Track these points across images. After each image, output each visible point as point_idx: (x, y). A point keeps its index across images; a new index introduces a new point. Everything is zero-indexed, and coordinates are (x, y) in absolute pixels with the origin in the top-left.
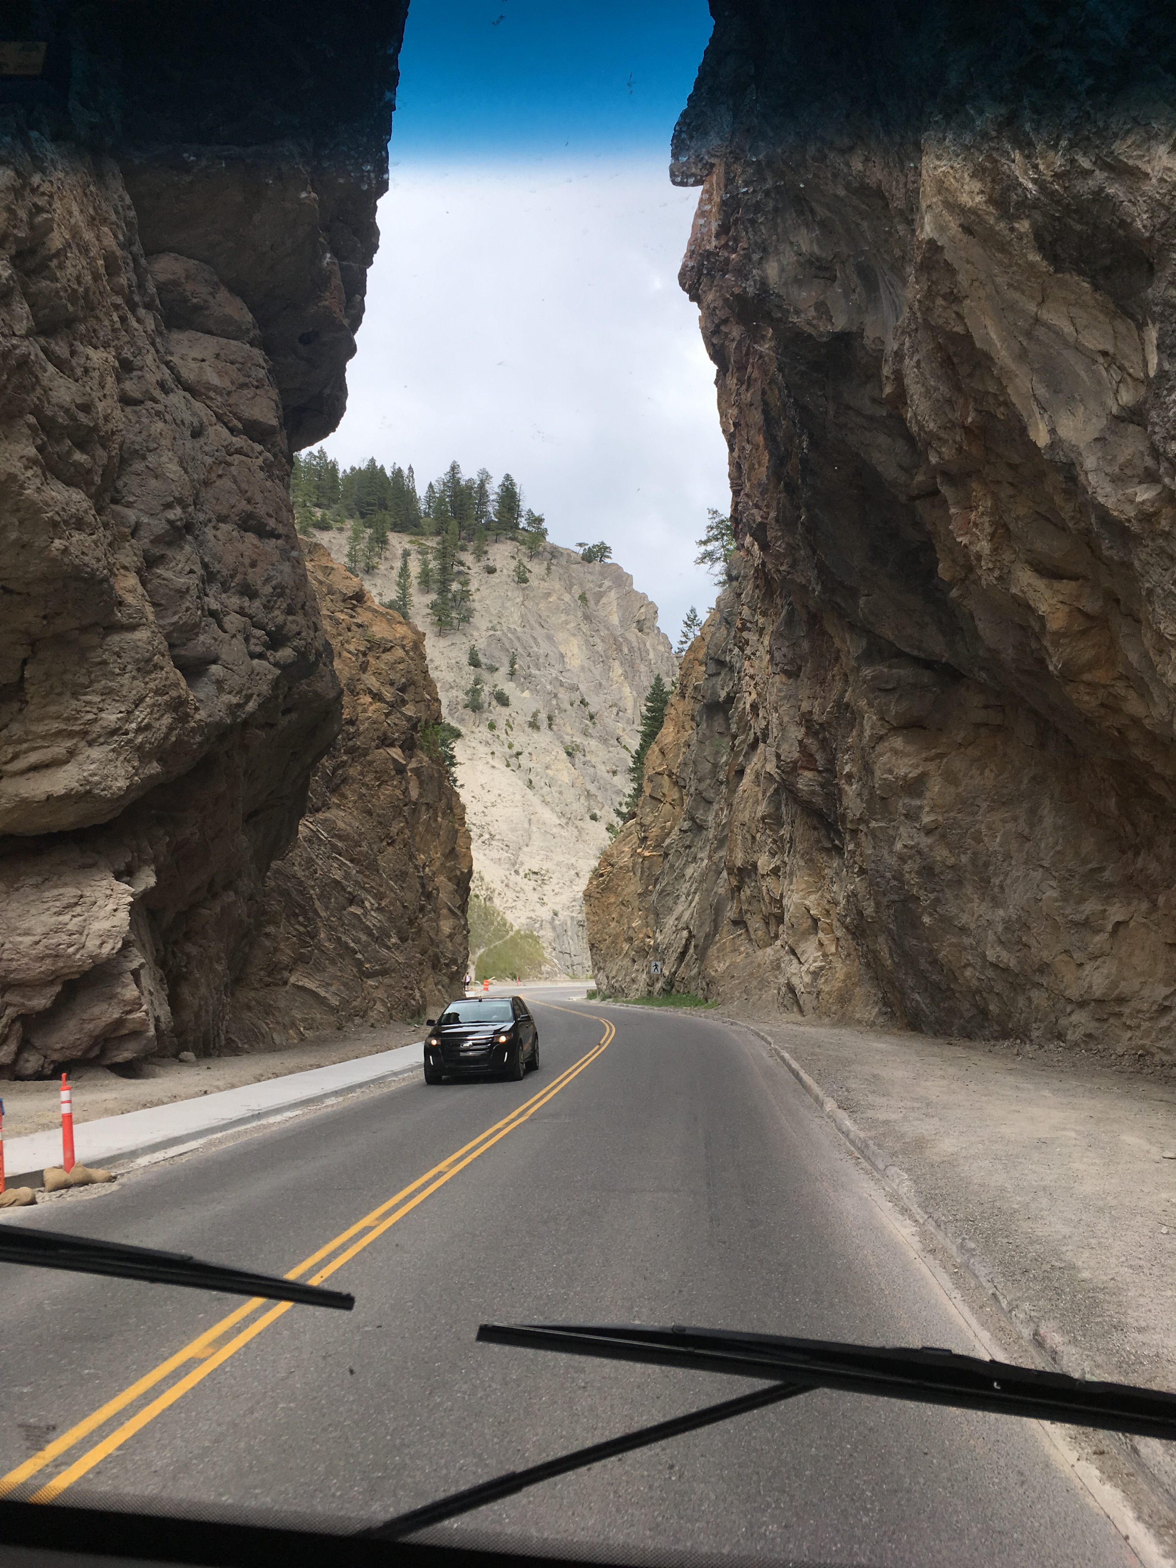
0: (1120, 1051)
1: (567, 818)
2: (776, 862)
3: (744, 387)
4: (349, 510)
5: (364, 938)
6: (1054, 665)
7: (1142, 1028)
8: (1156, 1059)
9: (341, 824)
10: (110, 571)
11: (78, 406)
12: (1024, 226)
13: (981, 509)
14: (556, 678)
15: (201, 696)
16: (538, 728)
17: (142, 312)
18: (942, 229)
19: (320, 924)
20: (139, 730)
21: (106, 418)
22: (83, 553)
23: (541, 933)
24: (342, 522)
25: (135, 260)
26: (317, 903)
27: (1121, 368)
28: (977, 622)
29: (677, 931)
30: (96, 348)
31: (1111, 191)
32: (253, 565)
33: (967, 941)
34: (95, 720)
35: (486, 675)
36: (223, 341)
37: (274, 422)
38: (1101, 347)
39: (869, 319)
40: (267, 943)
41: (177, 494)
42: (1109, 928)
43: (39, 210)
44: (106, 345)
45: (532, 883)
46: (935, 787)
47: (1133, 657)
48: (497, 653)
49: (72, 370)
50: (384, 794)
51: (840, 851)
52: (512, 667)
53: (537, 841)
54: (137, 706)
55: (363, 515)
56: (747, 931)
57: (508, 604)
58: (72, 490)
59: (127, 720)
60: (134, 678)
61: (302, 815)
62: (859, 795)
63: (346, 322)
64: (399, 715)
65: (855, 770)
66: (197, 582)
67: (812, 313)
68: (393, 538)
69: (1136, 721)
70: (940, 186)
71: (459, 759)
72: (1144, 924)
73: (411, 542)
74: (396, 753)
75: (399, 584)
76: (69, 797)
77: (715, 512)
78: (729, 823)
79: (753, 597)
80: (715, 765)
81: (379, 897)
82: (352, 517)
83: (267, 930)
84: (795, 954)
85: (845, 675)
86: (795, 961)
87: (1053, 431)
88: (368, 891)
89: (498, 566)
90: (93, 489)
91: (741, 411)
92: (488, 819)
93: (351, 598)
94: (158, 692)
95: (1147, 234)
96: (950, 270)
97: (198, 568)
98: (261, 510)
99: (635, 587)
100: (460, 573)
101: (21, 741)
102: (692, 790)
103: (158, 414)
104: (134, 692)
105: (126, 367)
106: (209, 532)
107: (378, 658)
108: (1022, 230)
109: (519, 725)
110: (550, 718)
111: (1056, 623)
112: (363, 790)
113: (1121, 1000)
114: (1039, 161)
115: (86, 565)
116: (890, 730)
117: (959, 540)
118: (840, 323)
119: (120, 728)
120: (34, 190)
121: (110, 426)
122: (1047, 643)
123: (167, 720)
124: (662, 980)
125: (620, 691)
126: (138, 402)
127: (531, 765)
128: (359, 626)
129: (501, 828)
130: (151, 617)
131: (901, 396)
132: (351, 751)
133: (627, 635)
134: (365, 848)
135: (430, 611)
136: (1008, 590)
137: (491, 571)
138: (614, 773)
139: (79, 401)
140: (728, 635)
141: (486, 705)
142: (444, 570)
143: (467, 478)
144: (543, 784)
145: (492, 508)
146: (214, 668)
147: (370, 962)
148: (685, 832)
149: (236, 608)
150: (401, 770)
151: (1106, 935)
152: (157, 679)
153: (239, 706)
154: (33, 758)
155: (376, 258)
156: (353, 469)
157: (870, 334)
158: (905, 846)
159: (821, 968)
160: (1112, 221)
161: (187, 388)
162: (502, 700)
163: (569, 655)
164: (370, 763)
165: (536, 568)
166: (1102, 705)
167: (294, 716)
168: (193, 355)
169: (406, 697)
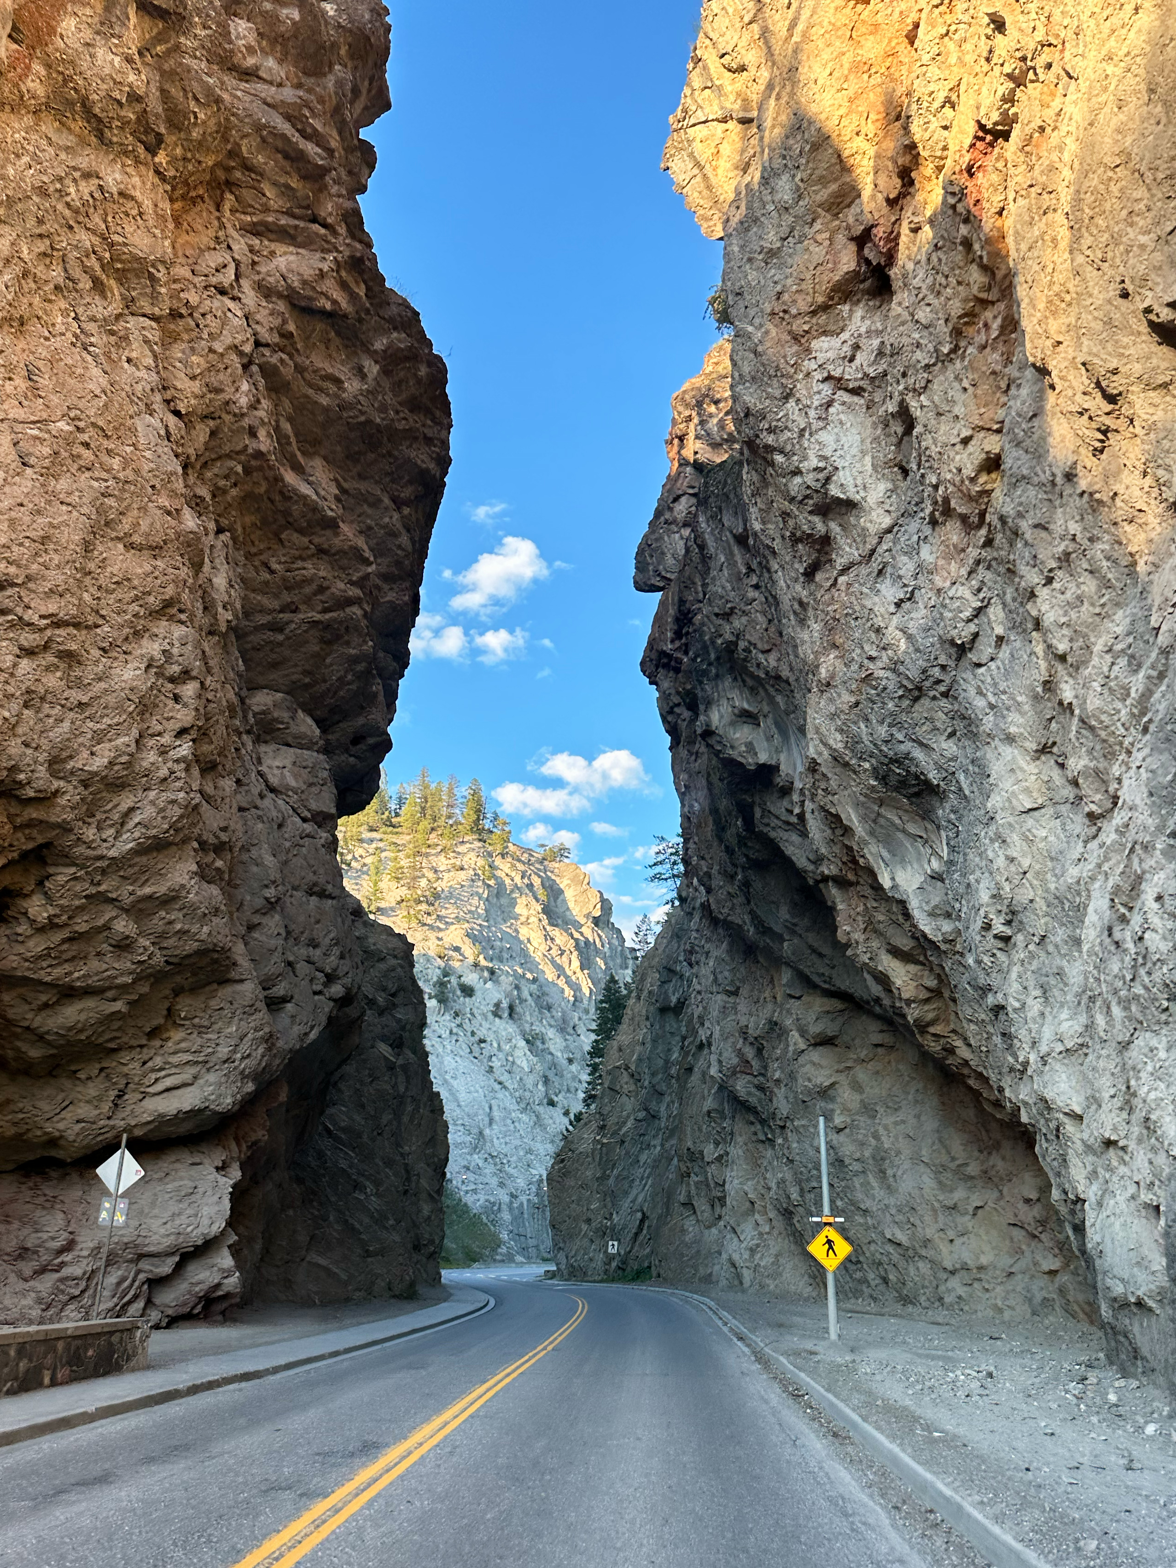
1: (526, 1104)
2: (720, 1151)
5: (367, 1220)
6: (910, 1019)
10: (231, 942)
12: (866, 765)
13: (856, 910)
15: (281, 1028)
16: (500, 1017)
18: (819, 754)
19: (330, 1208)
20: (243, 1058)
22: (218, 933)
23: (500, 1216)
25: (243, 703)
26: (328, 1189)
27: (931, 847)
29: (631, 1213)
30: (226, 779)
31: (915, 754)
32: (317, 922)
34: (213, 1053)
36: (299, 751)
38: (917, 833)
39: (783, 757)
41: (271, 877)
42: (971, 1210)
46: (844, 1094)
49: (215, 803)
50: (376, 1089)
51: (771, 1141)
52: (476, 959)
53: (498, 1125)
54: (242, 1041)
56: (695, 1212)
58: (213, 887)
59: (234, 1052)
62: (786, 1097)
64: (389, 1017)
65: (782, 1076)
66: (281, 941)
67: (743, 748)
70: (818, 731)
72: (994, 1209)
74: (387, 1051)
76: (193, 1113)
78: (680, 1115)
80: (667, 1062)
84: (735, 1233)
86: (736, 1239)
87: (893, 879)
88: (368, 1178)
89: (464, 865)
90: (223, 883)
91: (690, 780)
94: (255, 1029)
95: (936, 782)
96: (825, 777)
97: (282, 930)
98: (322, 878)
101: (161, 1069)
102: (646, 1083)
103: (259, 817)
104: (240, 1030)
105: (240, 786)
106: (288, 900)
109: (483, 1014)
110: (511, 1008)
111: (907, 992)
112: (358, 1086)
113: (982, 1268)
114: (874, 731)
115: (219, 941)
116: (809, 1046)
118: (763, 758)
119: (230, 1058)
121: (235, 836)
122: (904, 1004)
123: (261, 1050)
124: (618, 1259)
126: (247, 811)
127: (492, 1052)
130: (253, 972)
131: (804, 819)
134: (364, 1139)
138: (571, 1060)
140: (678, 950)
141: (452, 996)
142: (413, 867)
144: (504, 1071)
146: (289, 1006)
147: (372, 1242)
148: (640, 1121)
149: (304, 957)
150: (391, 1067)
151: (969, 1217)
152: (256, 1020)
153: (306, 1034)
154: (168, 1082)
157: (784, 771)
159: (758, 1246)
160: (916, 771)
161: (275, 792)
162: (466, 991)
166: (944, 1049)
168: (277, 763)
169: (396, 1000)
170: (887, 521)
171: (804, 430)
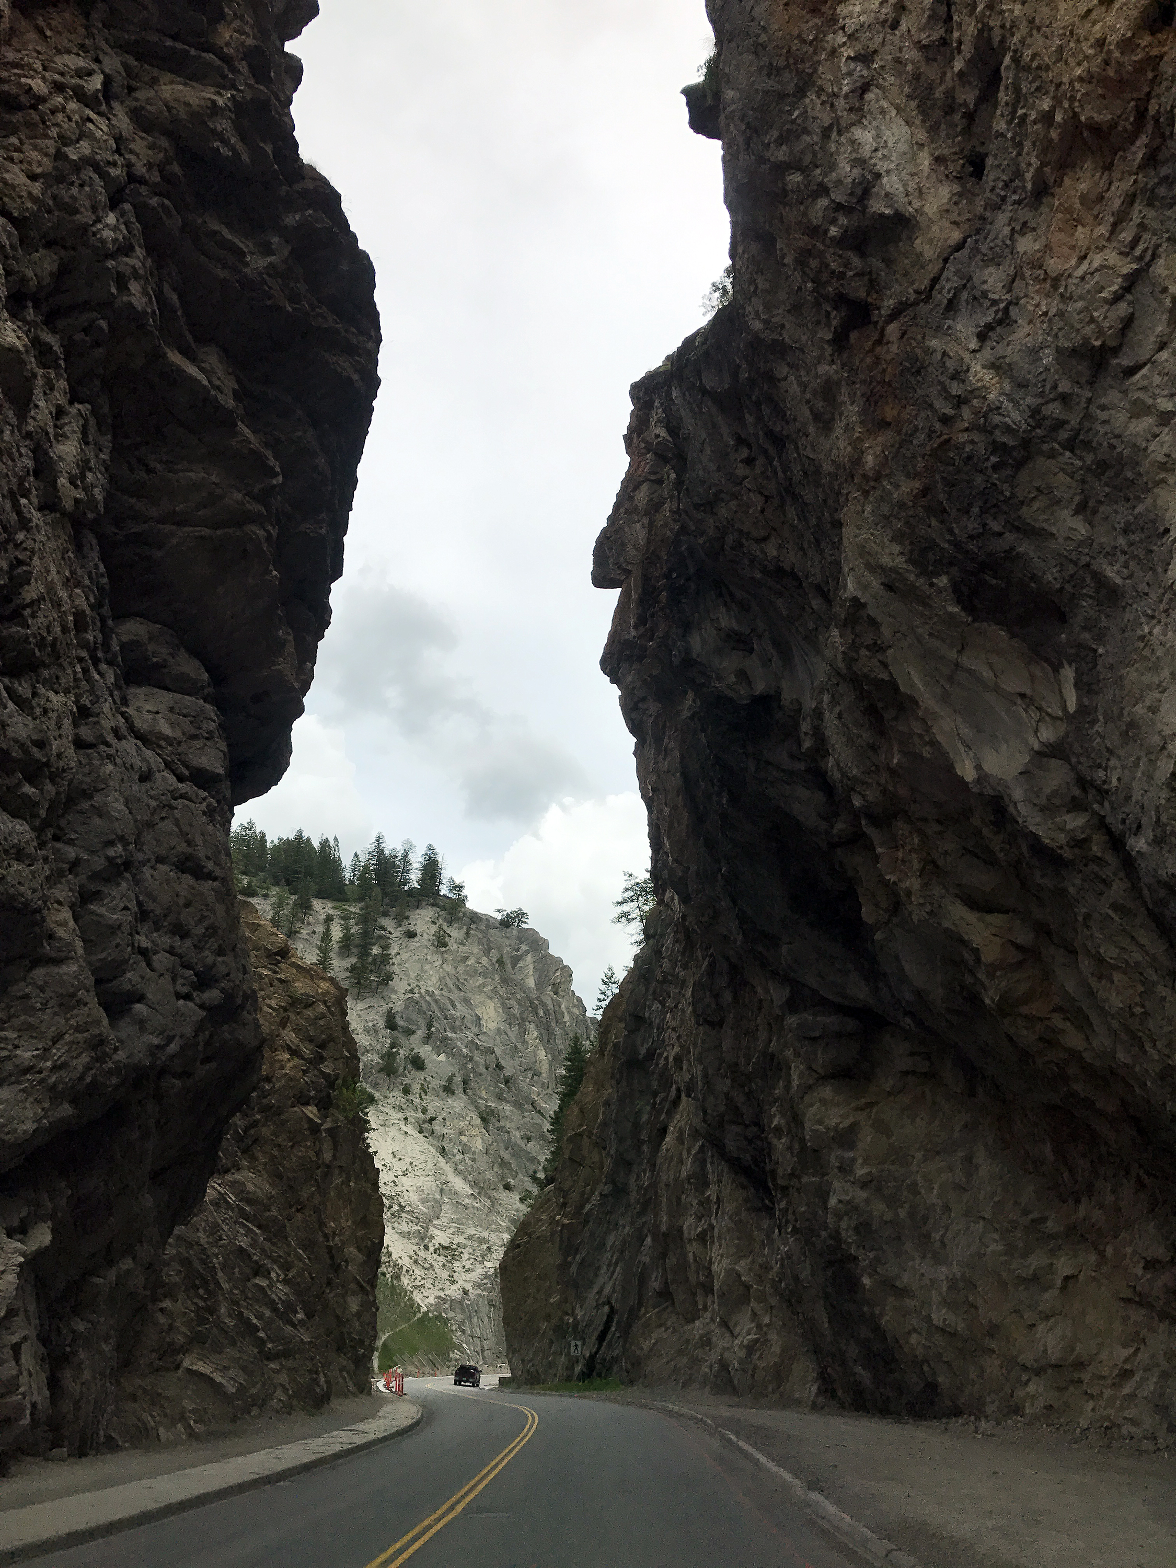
0: (1084, 1423)
1: (481, 1188)
2: (703, 1225)
3: (661, 757)
4: (275, 877)
5: (268, 1313)
6: (990, 998)
7: (1105, 1397)
8: (1124, 1431)
9: (250, 1187)
10: (45, 902)
11: (32, 742)
12: (943, 581)
13: (908, 847)
14: (472, 1042)
15: (123, 1035)
16: (453, 1093)
17: (103, 667)
18: (865, 587)
19: (221, 1298)
20: (55, 1068)
21: (59, 756)
22: (19, 883)
23: (451, 1314)
24: (268, 889)
25: (103, 620)
26: (220, 1274)
27: (1039, 709)
28: (904, 963)
29: (597, 1307)
30: (57, 693)
31: (1021, 550)
32: (188, 905)
33: (910, 1303)
34: (8, 1058)
35: (402, 1040)
36: (178, 696)
37: (221, 771)
38: (1019, 690)
39: (784, 684)
40: (162, 1319)
41: (120, 832)
42: (1059, 1283)
43: (20, 563)
44: (67, 691)
45: (442, 1259)
46: (867, 1137)
47: (1071, 986)
48: (414, 1016)
49: (32, 708)
50: (296, 1156)
51: (770, 1211)
52: (429, 1029)
53: (448, 1213)
54: (54, 1044)
55: (288, 883)
56: (673, 1303)
57: (427, 967)
58: (16, 821)
59: (43, 1058)
60: (55, 1014)
61: (212, 1174)
62: (790, 1148)
63: (296, 685)
64: (316, 1072)
65: (783, 1122)
66: (130, 918)
67: (733, 679)
68: (317, 904)
69: (1075, 1055)
70: (862, 551)
71: (373, 1125)
72: (1094, 1278)
73: (334, 908)
74: (311, 1111)
75: (320, 948)
77: (631, 875)
78: (654, 1185)
79: (673, 951)
80: (636, 1125)
81: (286, 1267)
82: (277, 884)
83: (164, 1305)
84: (728, 1328)
85: (769, 1024)
86: (727, 1335)
87: (978, 767)
88: (275, 1261)
89: (418, 931)
90: (37, 823)
91: (659, 776)
92: (399, 1189)
93: (277, 954)
94: (78, 1029)
95: (1058, 586)
96: (873, 622)
97: (133, 905)
98: (201, 853)
99: (551, 951)
100: (380, 937)
102: (612, 1152)
103: (109, 757)
104: (53, 1029)
105: (83, 714)
106: (147, 872)
107: (298, 1013)
108: (941, 585)
109: (434, 1089)
110: (465, 1082)
111: (990, 955)
112: (275, 1152)
113: (1080, 1365)
114: (954, 525)
115: (22, 895)
116: (818, 1079)
117: (887, 877)
118: (760, 687)
119: (32, 1067)
120: (17, 546)
121: (61, 764)
122: (981, 976)
123: (85, 1058)
124: (582, 1361)
125: (535, 1055)
126: (91, 746)
127: (445, 1131)
128: (281, 981)
129: (412, 1198)
130: (80, 951)
131: (821, 748)
132: (266, 1109)
133: (543, 998)
134: (274, 1212)
135: (348, 974)
136: (940, 924)
137: (411, 935)
138: (529, 1139)
139: (35, 737)
140: (647, 990)
141: (401, 1069)
142: (366, 934)
143: (391, 847)
144: (455, 1151)
145: (415, 877)
146: (138, 1007)
147: (273, 1342)
148: (606, 1196)
149: (167, 947)
150: (315, 1129)
151: (1056, 1292)
152: (80, 1015)
153: (160, 1047)
155: (327, 632)
156: (280, 839)
157: (787, 697)
158: (840, 1201)
159: (757, 1341)
160: (1025, 575)
161: (139, 736)
162: (418, 1063)
163: (486, 1017)
164: (283, 1123)
165: (456, 933)
166: (1041, 1039)
167: (213, 1065)
168: (148, 707)
169: (325, 1054)
170: (956, 236)
171: (830, 128)
